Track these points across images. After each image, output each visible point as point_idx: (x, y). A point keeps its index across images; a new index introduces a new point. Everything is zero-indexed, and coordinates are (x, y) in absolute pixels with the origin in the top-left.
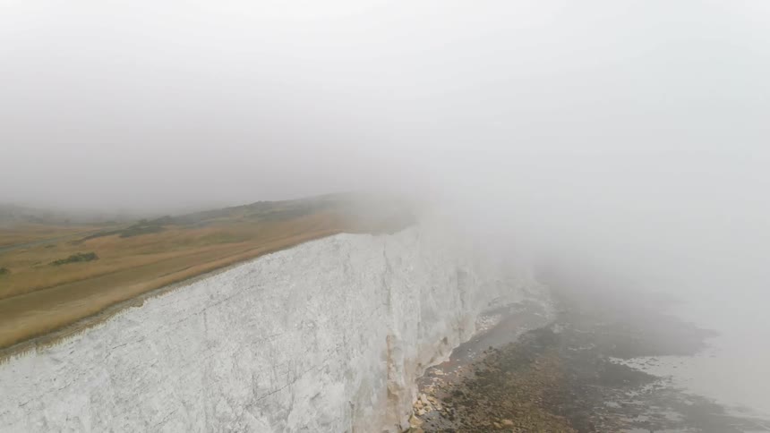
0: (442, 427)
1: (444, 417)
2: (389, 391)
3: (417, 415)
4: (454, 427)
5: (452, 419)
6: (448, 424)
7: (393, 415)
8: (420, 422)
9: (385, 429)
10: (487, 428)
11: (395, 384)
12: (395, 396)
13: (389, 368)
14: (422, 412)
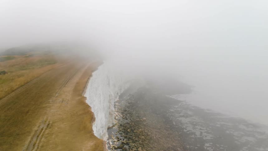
0: (125, 122)
1: (124, 119)
2: (110, 113)
3: (115, 119)
4: (128, 122)
5: (127, 119)
6: (126, 121)
7: (111, 120)
8: (117, 121)
9: (109, 125)
10: (139, 121)
11: (112, 110)
12: (112, 114)
13: (110, 105)
14: (117, 118)
